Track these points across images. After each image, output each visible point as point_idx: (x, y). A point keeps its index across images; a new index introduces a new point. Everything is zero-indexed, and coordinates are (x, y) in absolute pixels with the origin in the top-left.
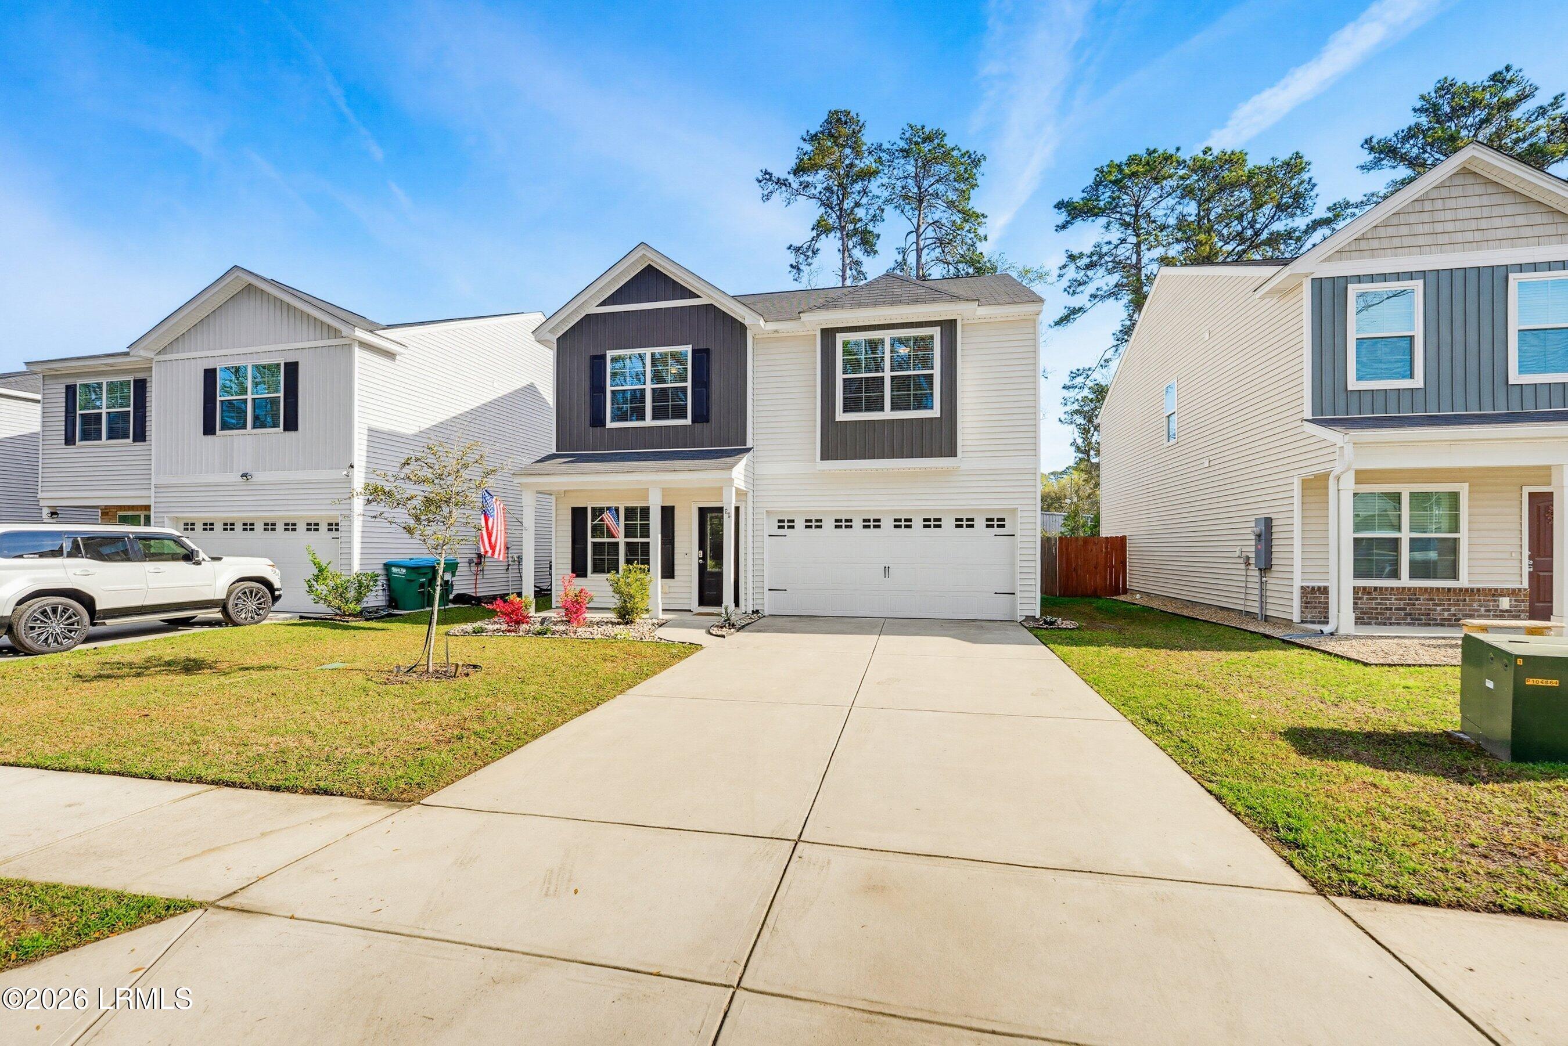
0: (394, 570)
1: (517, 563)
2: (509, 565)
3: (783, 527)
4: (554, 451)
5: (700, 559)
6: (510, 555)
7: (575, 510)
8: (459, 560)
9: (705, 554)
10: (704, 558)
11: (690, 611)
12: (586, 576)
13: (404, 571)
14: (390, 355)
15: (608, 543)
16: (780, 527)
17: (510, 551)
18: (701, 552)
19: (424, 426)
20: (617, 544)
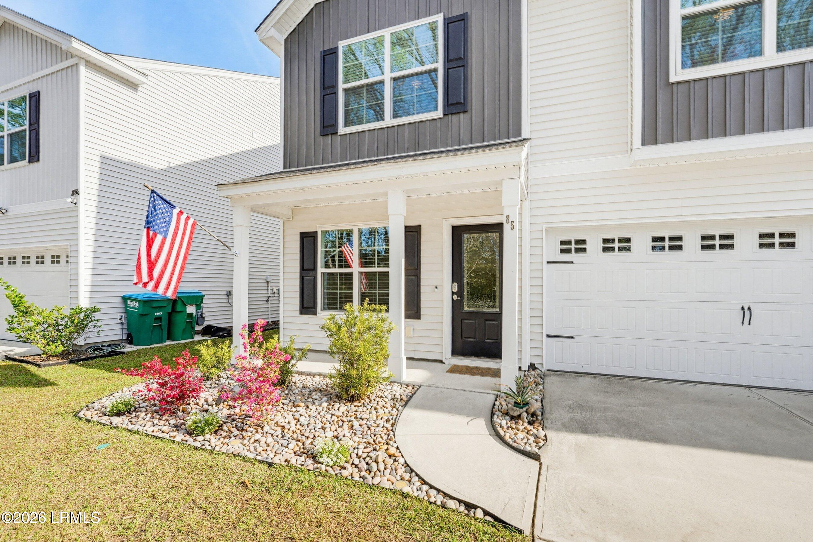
0: (130, 303)
1: (277, 295)
2: (269, 297)
3: (569, 251)
4: (281, 169)
5: (453, 293)
6: (270, 288)
7: (304, 236)
8: (204, 293)
9: (460, 288)
10: (460, 293)
11: (441, 362)
12: (315, 313)
13: (137, 304)
14: (133, 86)
15: (341, 274)
16: (563, 251)
17: (270, 284)
18: (455, 286)
19: (175, 163)
20: (350, 275)
